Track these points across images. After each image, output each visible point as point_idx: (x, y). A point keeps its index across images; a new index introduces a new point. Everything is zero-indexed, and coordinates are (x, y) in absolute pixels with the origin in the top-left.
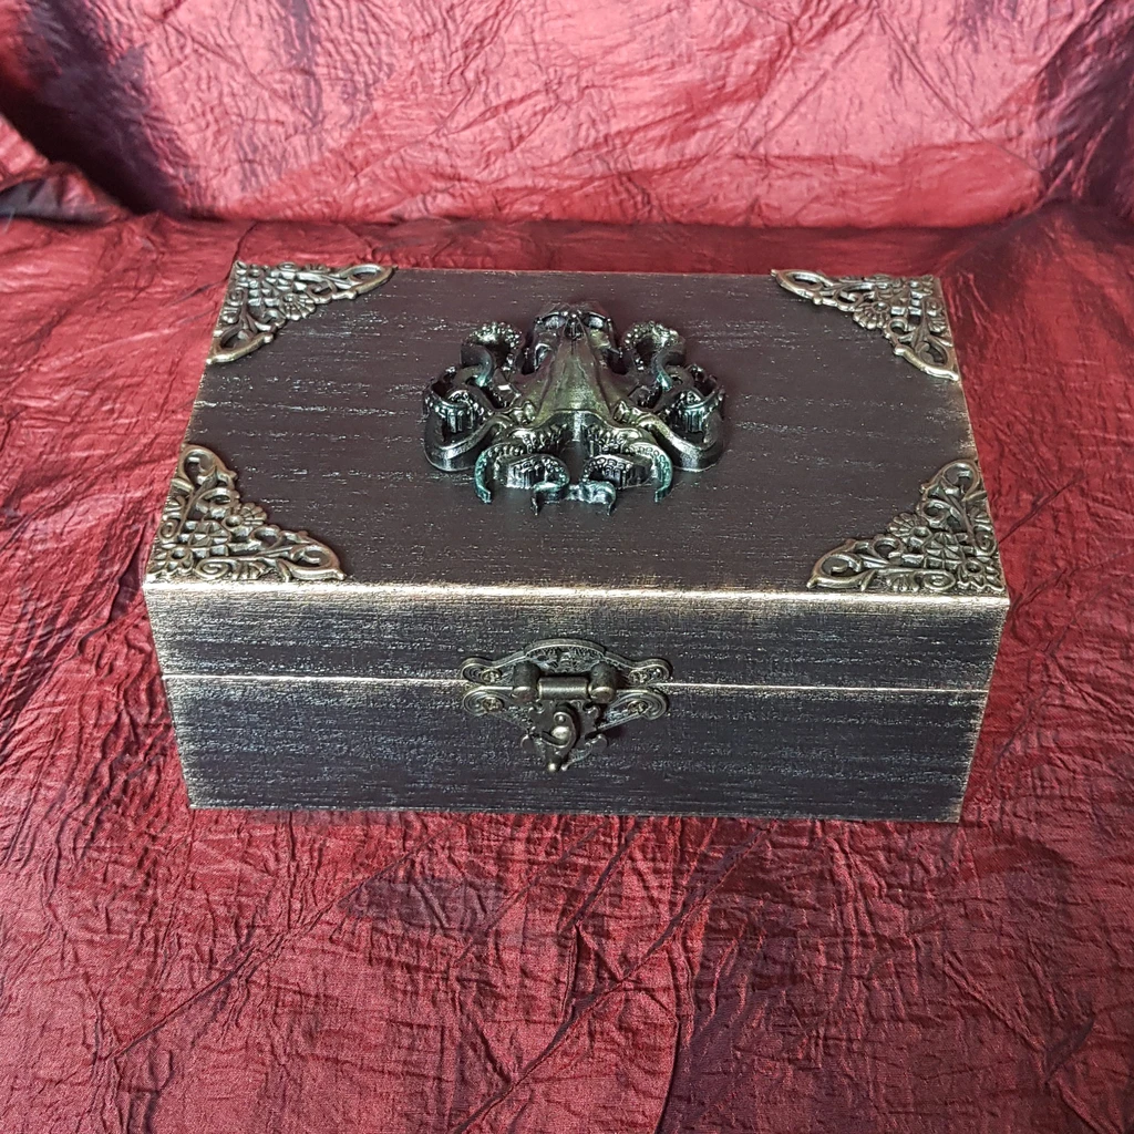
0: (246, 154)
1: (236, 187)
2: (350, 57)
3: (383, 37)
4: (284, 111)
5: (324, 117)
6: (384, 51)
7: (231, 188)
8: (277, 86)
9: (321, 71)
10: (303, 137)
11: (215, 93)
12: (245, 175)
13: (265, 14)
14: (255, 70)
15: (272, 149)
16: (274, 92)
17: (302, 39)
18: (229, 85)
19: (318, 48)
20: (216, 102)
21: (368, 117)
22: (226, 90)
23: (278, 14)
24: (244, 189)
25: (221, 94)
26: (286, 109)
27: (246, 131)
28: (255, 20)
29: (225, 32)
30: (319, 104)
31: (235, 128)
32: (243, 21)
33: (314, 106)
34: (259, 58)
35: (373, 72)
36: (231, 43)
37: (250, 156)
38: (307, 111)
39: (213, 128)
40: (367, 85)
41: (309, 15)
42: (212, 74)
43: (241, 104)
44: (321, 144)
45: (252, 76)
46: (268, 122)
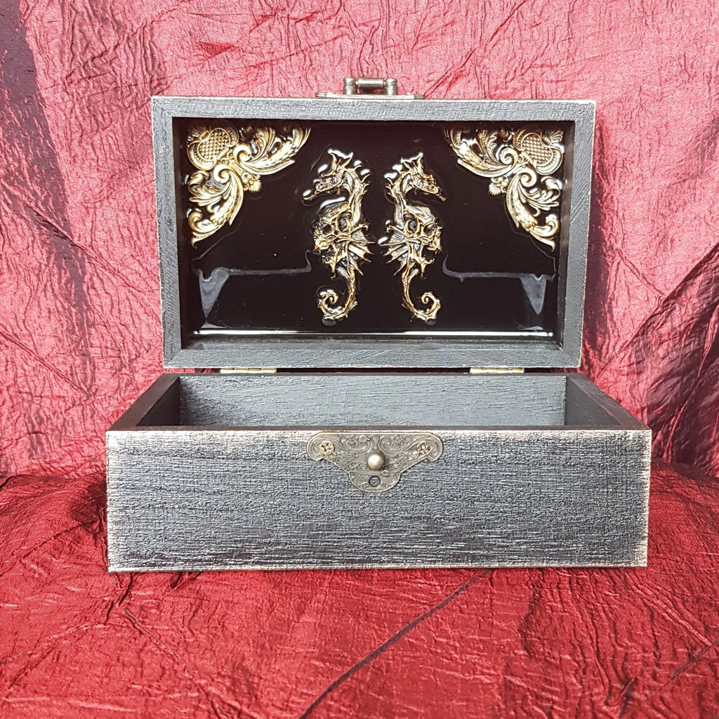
0: (33, 427)
1: (25, 455)
2: (118, 337)
3: (143, 317)
4: (64, 389)
5: (97, 390)
6: (144, 329)
7: (21, 457)
8: (61, 367)
9: (95, 352)
10: (80, 408)
11: (11, 375)
12: (32, 445)
13: (52, 307)
14: (43, 353)
15: (54, 420)
16: (58, 373)
17: (81, 326)
18: (23, 369)
19: (93, 330)
20: (10, 382)
21: (131, 387)
22: (20, 371)
23: (63, 306)
24: (31, 456)
25: (16, 376)
26: (66, 386)
27: (34, 407)
28: (45, 314)
29: (21, 324)
30: (93, 379)
31: (26, 405)
32: (35, 314)
33: (89, 382)
34: (47, 345)
35: (136, 348)
36: (25, 332)
37: (37, 428)
38: (83, 386)
39: (9, 404)
40: (131, 361)
41: (86, 304)
42: (9, 359)
43: (32, 384)
44: (93, 411)
45: (41, 360)
46: (52, 397)
